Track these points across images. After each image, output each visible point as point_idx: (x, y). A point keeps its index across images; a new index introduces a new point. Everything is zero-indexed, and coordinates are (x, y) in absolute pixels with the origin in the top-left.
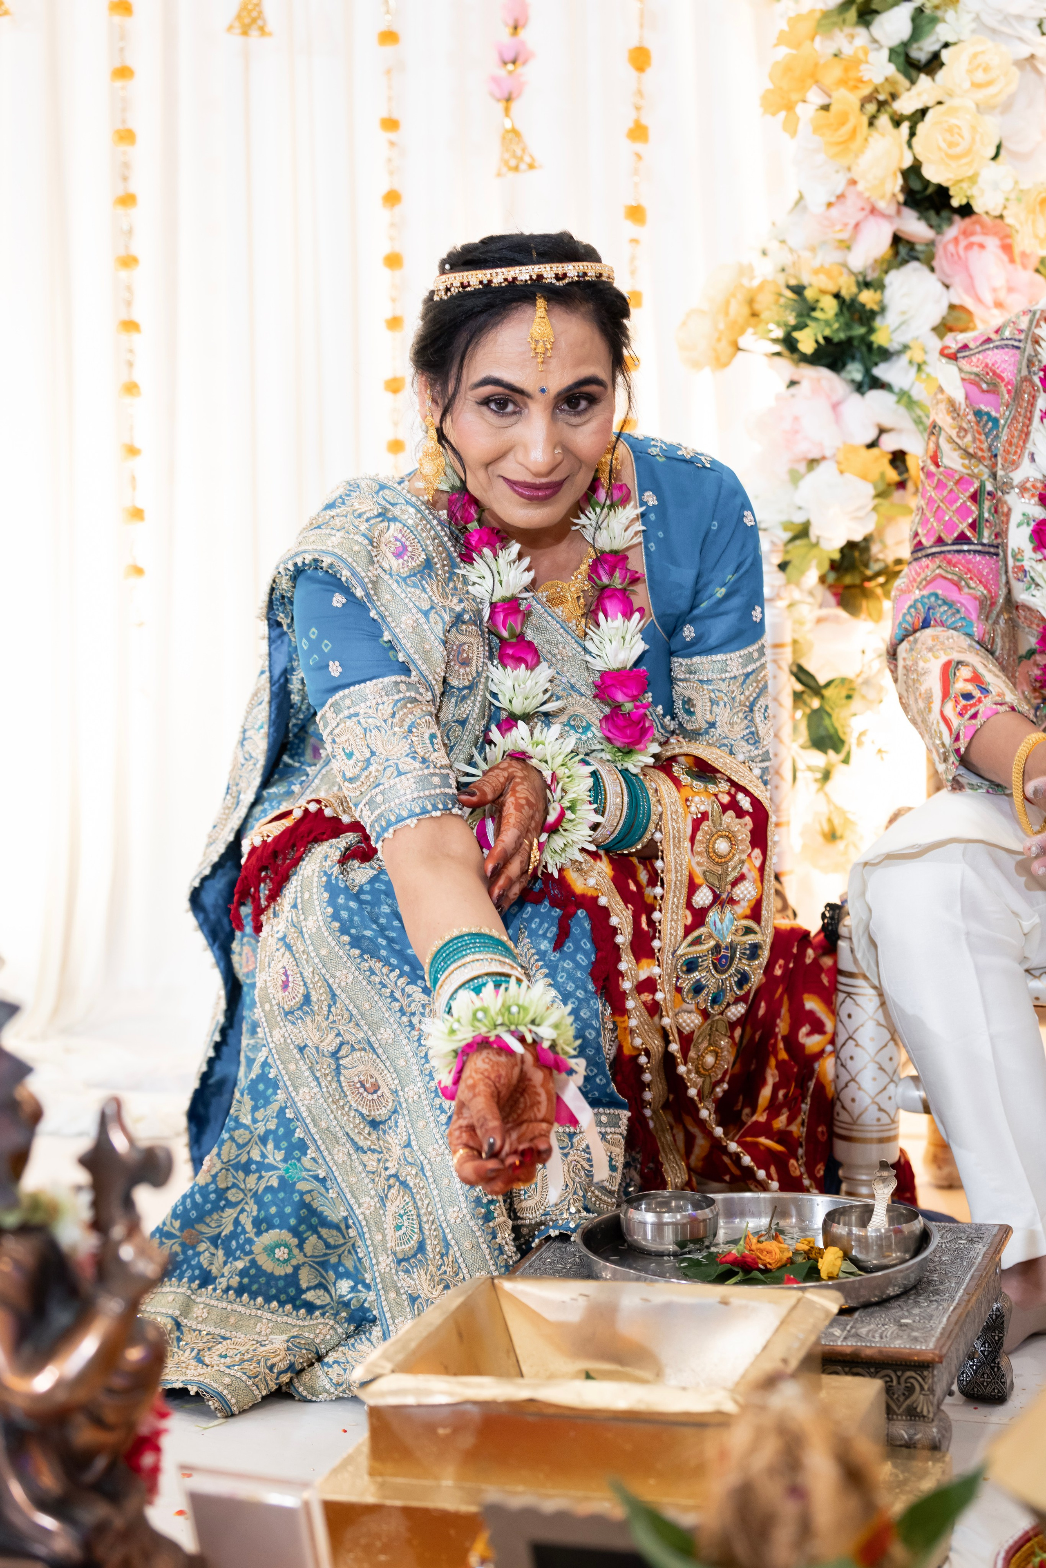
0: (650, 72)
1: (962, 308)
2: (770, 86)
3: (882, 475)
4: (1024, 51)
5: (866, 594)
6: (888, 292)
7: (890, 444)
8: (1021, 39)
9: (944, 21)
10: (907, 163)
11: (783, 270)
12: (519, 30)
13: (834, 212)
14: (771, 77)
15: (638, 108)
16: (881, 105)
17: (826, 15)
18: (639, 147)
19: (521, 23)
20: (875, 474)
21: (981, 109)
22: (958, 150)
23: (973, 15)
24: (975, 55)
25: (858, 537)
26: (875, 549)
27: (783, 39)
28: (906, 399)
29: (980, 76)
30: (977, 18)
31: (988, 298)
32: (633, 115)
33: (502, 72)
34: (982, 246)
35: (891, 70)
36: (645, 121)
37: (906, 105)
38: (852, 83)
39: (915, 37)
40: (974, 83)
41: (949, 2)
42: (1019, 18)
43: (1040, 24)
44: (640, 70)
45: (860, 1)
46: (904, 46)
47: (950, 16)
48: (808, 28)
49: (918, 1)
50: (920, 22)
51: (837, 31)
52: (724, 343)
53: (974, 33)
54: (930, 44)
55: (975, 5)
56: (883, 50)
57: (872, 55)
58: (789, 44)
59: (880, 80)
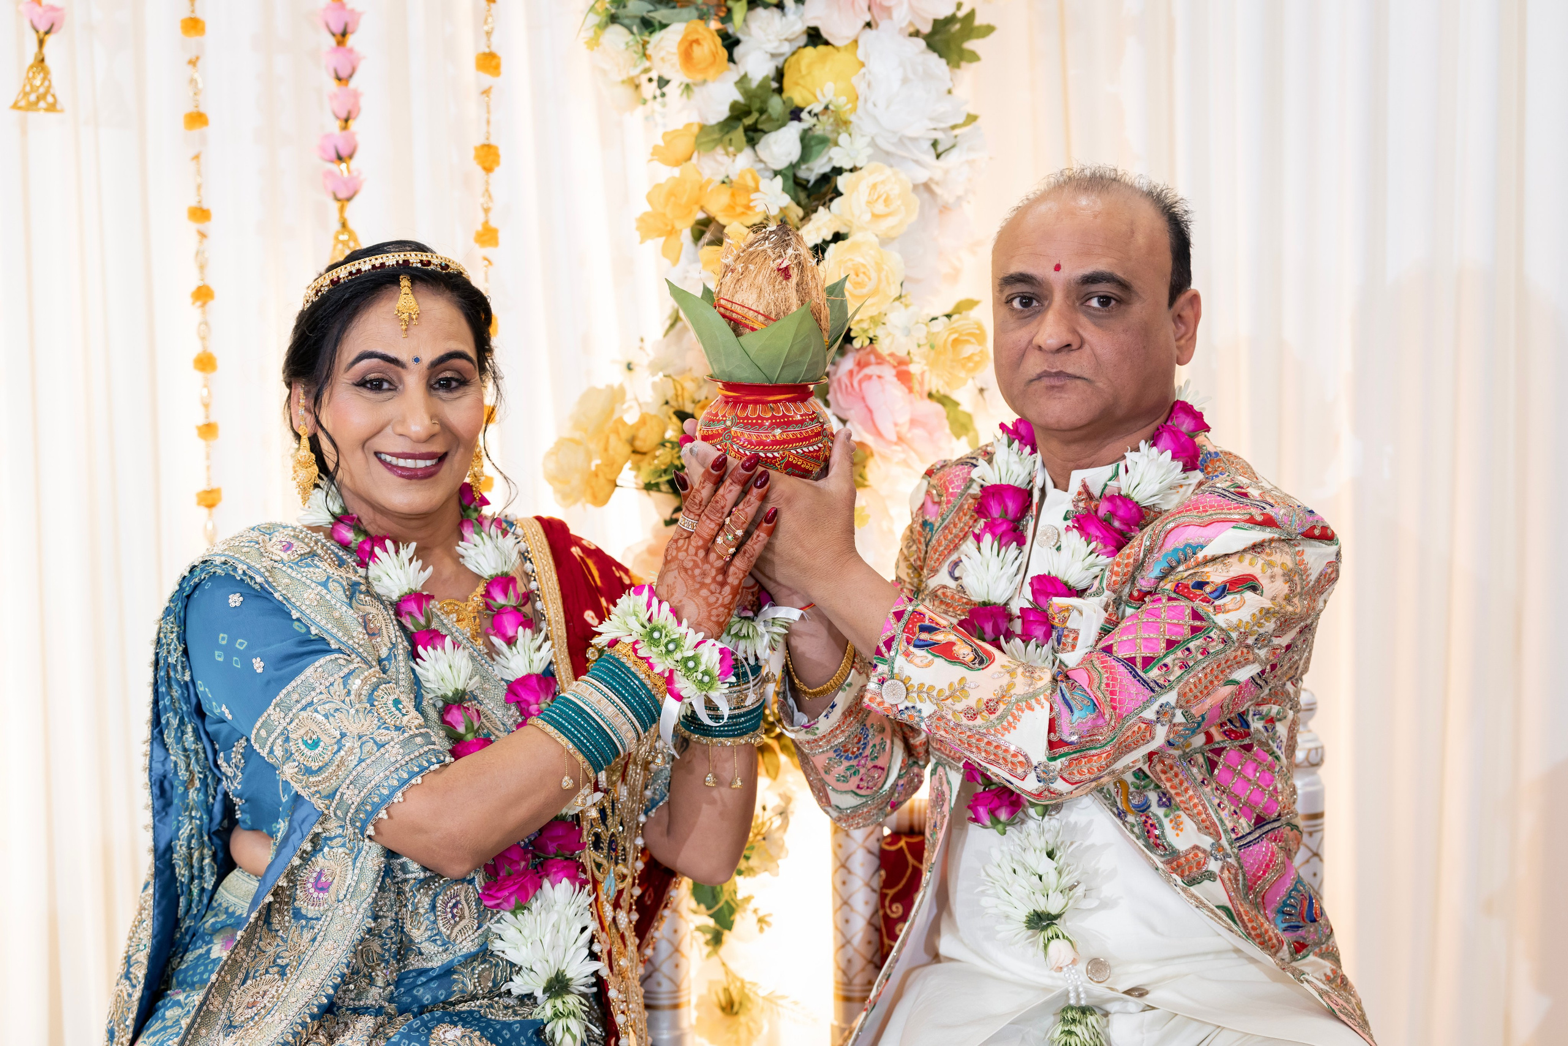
0: (498, 171)
1: (860, 445)
2: (648, 208)
4: (922, 176)
8: (917, 162)
9: (836, 144)
11: (667, 403)
12: (350, 122)
14: (650, 198)
15: (487, 211)
17: (704, 129)
18: (488, 251)
19: (353, 115)
21: (885, 241)
22: (865, 291)
23: (868, 139)
24: (874, 186)
27: (657, 153)
29: (880, 208)
30: (873, 144)
31: (889, 433)
32: (481, 217)
33: (336, 167)
34: (878, 378)
35: (786, 200)
36: (493, 223)
38: (739, 210)
39: (805, 156)
40: (876, 217)
41: (841, 123)
42: (914, 140)
43: (935, 144)
44: (488, 170)
45: (748, 121)
46: (793, 166)
47: (843, 139)
48: (684, 144)
49: (808, 121)
50: (809, 144)
51: (720, 150)
52: (602, 480)
53: (871, 158)
54: (818, 167)
55: (869, 127)
56: (774, 174)
57: (766, 182)
58: (665, 161)
59: (775, 210)
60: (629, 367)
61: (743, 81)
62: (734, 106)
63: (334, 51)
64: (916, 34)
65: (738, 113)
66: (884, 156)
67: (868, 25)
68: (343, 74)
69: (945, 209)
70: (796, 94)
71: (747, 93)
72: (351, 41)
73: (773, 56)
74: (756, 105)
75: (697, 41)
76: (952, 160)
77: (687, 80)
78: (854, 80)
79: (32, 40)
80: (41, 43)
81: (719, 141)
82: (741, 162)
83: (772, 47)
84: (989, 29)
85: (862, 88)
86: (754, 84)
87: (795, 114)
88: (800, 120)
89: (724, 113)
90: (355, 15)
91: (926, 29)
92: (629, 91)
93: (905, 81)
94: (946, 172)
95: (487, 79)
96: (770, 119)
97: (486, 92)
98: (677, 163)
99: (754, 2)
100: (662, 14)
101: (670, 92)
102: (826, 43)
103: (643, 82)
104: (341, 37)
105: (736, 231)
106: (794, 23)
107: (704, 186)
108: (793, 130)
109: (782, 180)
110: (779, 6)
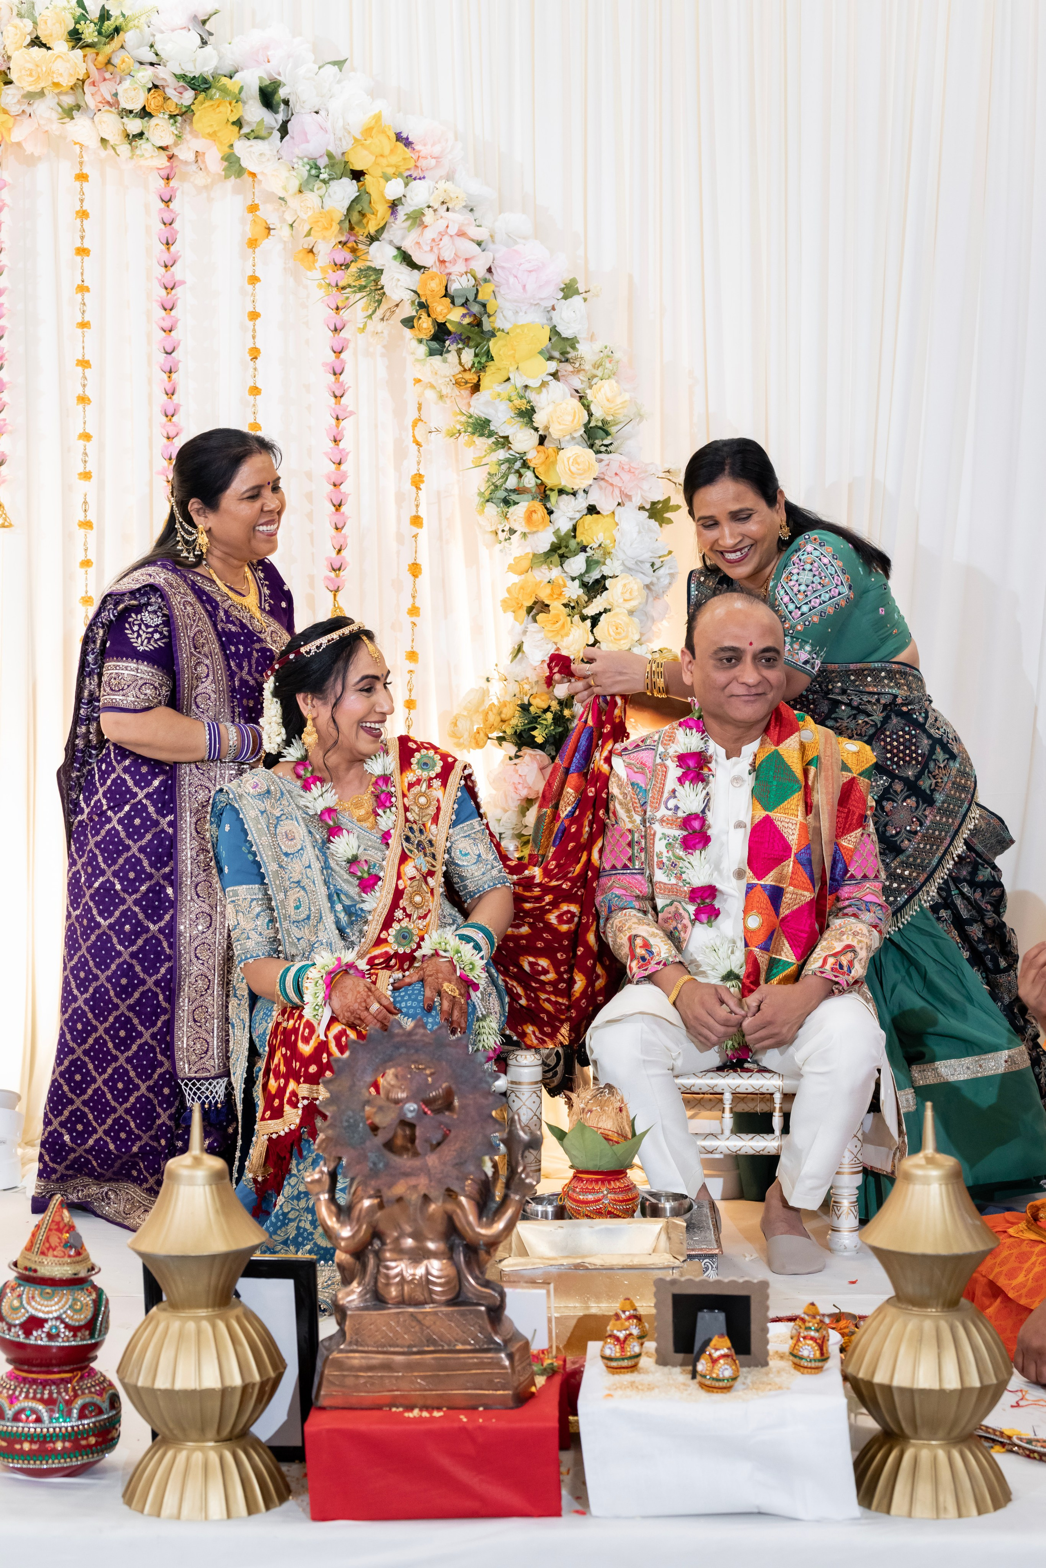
0: (420, 577)
4: (647, 581)
8: (644, 574)
9: (604, 564)
11: (512, 695)
12: (342, 551)
14: (509, 590)
15: (414, 597)
16: (573, 608)
17: (534, 555)
18: (413, 619)
19: (343, 547)
21: (630, 612)
23: (620, 562)
24: (625, 585)
27: (511, 568)
29: (627, 596)
30: (623, 564)
32: (411, 601)
33: (333, 574)
35: (581, 591)
36: (417, 605)
37: (590, 611)
38: (556, 596)
39: (588, 571)
40: (625, 600)
41: (607, 554)
42: (642, 562)
43: (653, 565)
44: (415, 576)
45: (560, 552)
46: (582, 575)
47: (608, 561)
48: (526, 564)
49: (590, 552)
50: (591, 564)
51: (545, 567)
52: (482, 735)
53: (622, 571)
54: (595, 575)
55: (621, 556)
56: (573, 579)
57: (569, 583)
58: (515, 572)
59: (575, 597)
60: (488, 680)
61: (556, 532)
62: (553, 544)
63: (334, 514)
64: (642, 508)
65: (555, 548)
66: (628, 570)
67: (619, 504)
68: (339, 526)
69: (656, 597)
70: (582, 537)
71: (559, 537)
72: (343, 509)
73: (571, 519)
74: (564, 544)
75: (535, 511)
76: (661, 573)
77: (526, 530)
78: (615, 532)
81: (545, 561)
82: (555, 573)
83: (570, 514)
84: (678, 507)
85: (618, 536)
86: (563, 533)
87: (584, 549)
88: (585, 551)
89: (546, 547)
90: (346, 495)
91: (648, 506)
92: (494, 535)
93: (639, 532)
94: (658, 579)
95: (415, 530)
96: (570, 551)
97: (415, 536)
98: (521, 574)
99: (561, 492)
100: (514, 497)
101: (515, 537)
102: (598, 513)
103: (500, 532)
104: (338, 506)
105: (556, 607)
106: (582, 503)
107: (538, 584)
108: (582, 557)
109: (577, 582)
110: (574, 494)
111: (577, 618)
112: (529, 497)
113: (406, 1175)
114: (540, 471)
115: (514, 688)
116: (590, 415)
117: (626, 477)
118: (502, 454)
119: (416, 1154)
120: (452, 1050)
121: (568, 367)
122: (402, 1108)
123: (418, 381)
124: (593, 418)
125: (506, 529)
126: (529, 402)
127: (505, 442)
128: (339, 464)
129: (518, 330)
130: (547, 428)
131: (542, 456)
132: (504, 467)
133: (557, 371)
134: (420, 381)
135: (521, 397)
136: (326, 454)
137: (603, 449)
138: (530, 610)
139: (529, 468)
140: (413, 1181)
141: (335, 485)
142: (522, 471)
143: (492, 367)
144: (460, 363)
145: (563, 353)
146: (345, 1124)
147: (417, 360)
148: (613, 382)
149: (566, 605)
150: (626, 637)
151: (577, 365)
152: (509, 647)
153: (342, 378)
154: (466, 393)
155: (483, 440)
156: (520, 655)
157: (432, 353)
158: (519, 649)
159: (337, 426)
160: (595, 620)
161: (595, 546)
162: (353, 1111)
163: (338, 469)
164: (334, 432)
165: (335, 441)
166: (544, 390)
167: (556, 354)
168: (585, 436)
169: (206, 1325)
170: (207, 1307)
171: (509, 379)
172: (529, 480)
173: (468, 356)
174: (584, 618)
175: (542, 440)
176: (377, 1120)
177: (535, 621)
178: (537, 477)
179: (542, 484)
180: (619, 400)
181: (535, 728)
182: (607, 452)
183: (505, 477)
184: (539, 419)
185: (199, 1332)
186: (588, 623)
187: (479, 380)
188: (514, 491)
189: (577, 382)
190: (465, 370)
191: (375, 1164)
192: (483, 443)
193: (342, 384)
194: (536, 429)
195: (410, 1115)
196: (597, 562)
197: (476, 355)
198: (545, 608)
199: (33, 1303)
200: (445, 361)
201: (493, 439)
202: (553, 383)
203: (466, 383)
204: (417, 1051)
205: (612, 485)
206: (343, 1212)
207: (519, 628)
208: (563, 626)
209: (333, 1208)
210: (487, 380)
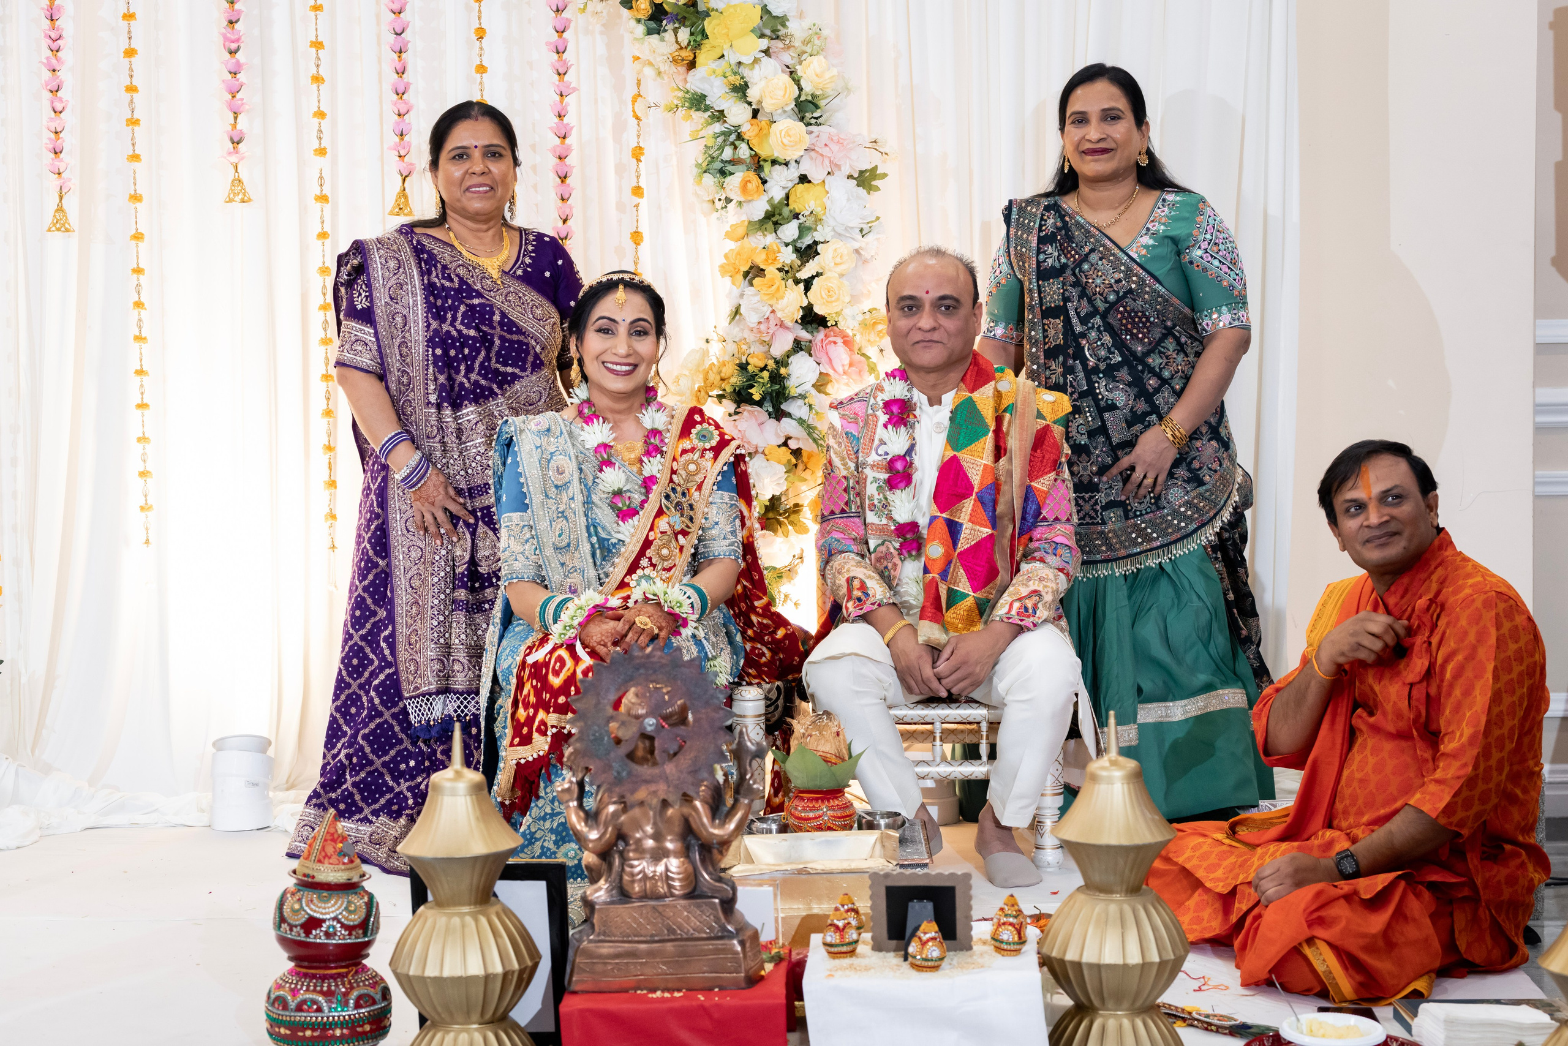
1: (827, 374)
3: (789, 461)
4: (856, 245)
5: (780, 523)
6: (791, 367)
7: (793, 444)
8: (853, 239)
9: (816, 230)
10: (805, 304)
11: (731, 354)
12: (568, 221)
13: (763, 327)
14: (726, 256)
16: (787, 272)
17: (750, 222)
19: (569, 217)
20: (785, 461)
21: (841, 276)
22: (833, 299)
23: (831, 228)
24: (835, 250)
25: (778, 493)
26: (783, 499)
27: (728, 235)
28: (801, 422)
29: (838, 260)
30: (834, 230)
31: (840, 370)
34: (835, 343)
35: (795, 256)
37: (804, 274)
38: (771, 261)
39: (800, 237)
40: (836, 264)
42: (852, 228)
43: (861, 230)
44: (637, 244)
45: (774, 219)
46: (795, 241)
47: (819, 228)
48: (742, 231)
49: (802, 219)
50: (803, 230)
51: (760, 233)
52: (703, 393)
53: (833, 237)
54: (807, 241)
55: (832, 223)
56: (787, 245)
57: (783, 249)
58: (732, 239)
59: (788, 262)
60: (707, 341)
61: (770, 201)
62: (767, 212)
63: (560, 185)
64: (850, 177)
65: (769, 216)
66: (839, 235)
67: (829, 173)
68: (565, 197)
69: (865, 261)
70: (794, 205)
71: (772, 206)
72: (568, 181)
73: (784, 188)
74: (777, 212)
75: (749, 181)
76: (869, 238)
77: (742, 199)
78: (825, 200)
79: (400, 179)
80: (404, 180)
81: (760, 229)
82: (770, 239)
83: (783, 184)
84: (885, 175)
85: (828, 204)
86: (776, 202)
87: (796, 216)
88: (798, 218)
89: (761, 215)
90: (571, 168)
91: (856, 175)
92: (711, 205)
93: (848, 200)
94: (866, 244)
95: (636, 200)
96: (783, 218)
97: (637, 206)
98: (737, 241)
99: (774, 162)
100: (730, 168)
101: (731, 206)
102: (809, 182)
103: (716, 201)
104: (563, 178)
105: (771, 271)
106: (794, 173)
107: (753, 250)
108: (795, 224)
109: (790, 248)
110: (786, 164)
111: (790, 281)
112: (744, 167)
113: (647, 782)
114: (754, 143)
115: (732, 348)
116: (801, 89)
117: (835, 148)
118: (718, 127)
119: (655, 764)
120: (685, 670)
121: (779, 44)
122: (642, 722)
123: (637, 58)
124: (803, 92)
125: (723, 198)
126: (742, 78)
127: (720, 116)
128: (564, 138)
129: (731, 10)
130: (760, 102)
131: (756, 129)
132: (720, 140)
133: (769, 48)
134: (638, 58)
135: (735, 73)
136: (550, 128)
137: (813, 121)
138: (746, 274)
139: (743, 140)
140: (653, 788)
141: (560, 158)
142: (737, 143)
143: (707, 45)
144: (677, 42)
145: (774, 31)
146: (592, 738)
147: (636, 39)
148: (821, 57)
149: (780, 270)
150: (838, 300)
151: (787, 42)
152: (727, 309)
153: (565, 56)
154: (682, 69)
155: (700, 114)
156: (738, 317)
157: (650, 32)
158: (737, 312)
159: (561, 102)
160: (808, 284)
161: (807, 213)
162: (599, 726)
163: (563, 143)
164: (559, 108)
165: (560, 116)
166: (757, 66)
167: (768, 32)
168: (796, 110)
169: (469, 920)
170: (470, 904)
171: (723, 56)
172: (744, 152)
173: (684, 35)
174: (797, 282)
175: (755, 113)
176: (620, 734)
177: (751, 285)
178: (751, 149)
179: (756, 155)
180: (827, 75)
181: (752, 386)
182: (817, 124)
183: (721, 149)
184: (753, 94)
185: (463, 926)
186: (802, 286)
187: (695, 57)
188: (730, 162)
189: (787, 58)
190: (681, 48)
191: (618, 773)
192: (700, 117)
193: (565, 62)
194: (750, 104)
195: (649, 729)
196: (809, 229)
197: (692, 34)
198: (760, 272)
199: (312, 907)
200: (662, 40)
201: (709, 113)
202: (765, 60)
203: (683, 60)
204: (655, 671)
205: (822, 155)
206: (592, 817)
207: (736, 291)
208: (778, 289)
209: (582, 814)
210: (704, 57)
